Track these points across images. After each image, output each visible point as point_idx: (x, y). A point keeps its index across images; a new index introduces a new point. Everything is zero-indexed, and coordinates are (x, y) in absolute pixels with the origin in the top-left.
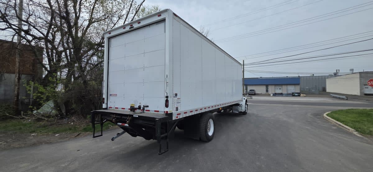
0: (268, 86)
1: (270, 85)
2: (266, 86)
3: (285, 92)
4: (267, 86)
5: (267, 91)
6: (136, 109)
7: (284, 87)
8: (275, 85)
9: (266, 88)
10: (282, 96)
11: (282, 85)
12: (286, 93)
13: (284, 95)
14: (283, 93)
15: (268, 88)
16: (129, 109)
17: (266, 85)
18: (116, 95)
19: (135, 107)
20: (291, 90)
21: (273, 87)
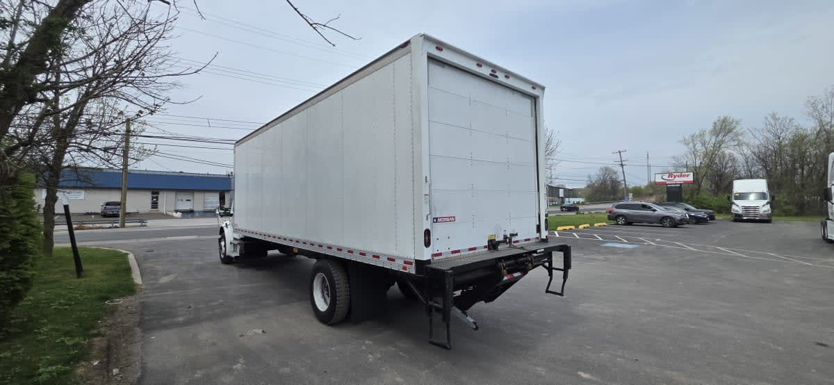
0: (158, 193)
1: (164, 190)
2: (153, 193)
3: (198, 207)
4: (155, 193)
5: (155, 205)
6: (499, 242)
7: (198, 196)
8: (178, 191)
9: (153, 198)
10: (192, 217)
11: (192, 191)
12: (201, 209)
13: (197, 214)
14: (195, 210)
15: (157, 198)
16: (485, 247)
17: (153, 189)
18: (452, 219)
19: (497, 240)
20: (212, 203)
21: (172, 196)
